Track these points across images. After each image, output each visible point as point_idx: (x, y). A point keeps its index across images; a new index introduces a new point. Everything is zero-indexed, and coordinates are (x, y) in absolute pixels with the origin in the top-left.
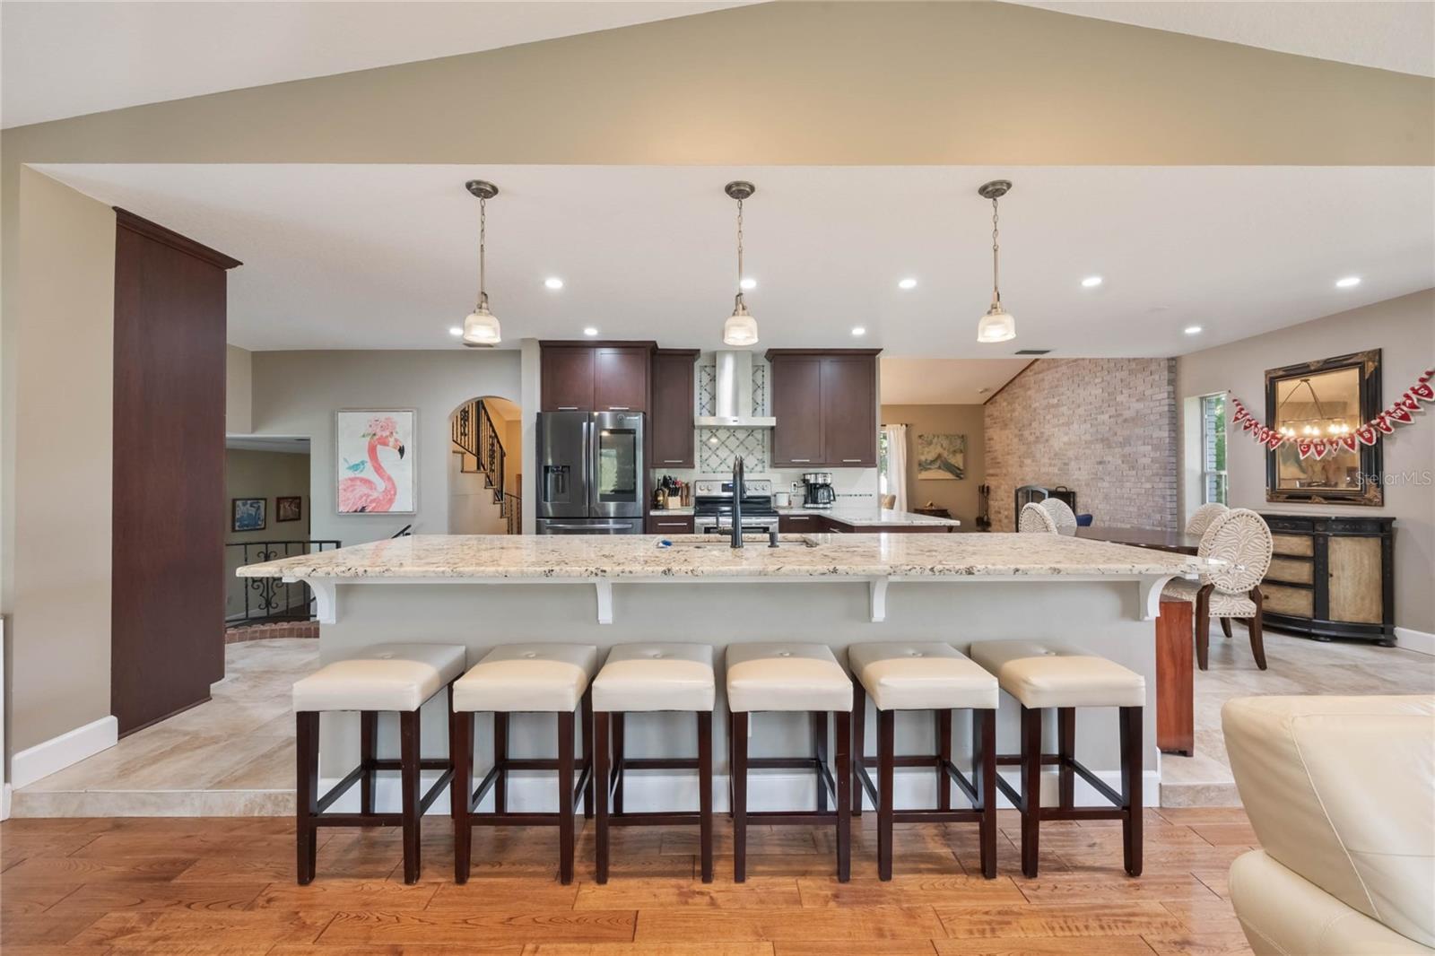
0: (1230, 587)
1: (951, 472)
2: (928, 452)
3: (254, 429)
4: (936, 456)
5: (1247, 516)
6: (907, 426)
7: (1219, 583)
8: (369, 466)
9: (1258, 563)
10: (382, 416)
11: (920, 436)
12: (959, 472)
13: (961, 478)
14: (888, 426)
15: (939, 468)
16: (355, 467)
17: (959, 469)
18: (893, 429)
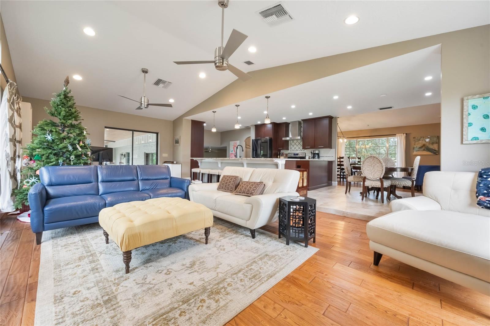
0: (371, 178)
1: (431, 152)
2: (418, 144)
3: (221, 145)
4: (422, 145)
5: (373, 157)
6: (406, 134)
7: (367, 176)
8: (233, 151)
9: (380, 171)
10: (235, 142)
11: (414, 138)
12: (435, 152)
13: (436, 154)
14: (397, 135)
15: (424, 150)
16: (232, 151)
17: (435, 150)
18: (399, 136)
